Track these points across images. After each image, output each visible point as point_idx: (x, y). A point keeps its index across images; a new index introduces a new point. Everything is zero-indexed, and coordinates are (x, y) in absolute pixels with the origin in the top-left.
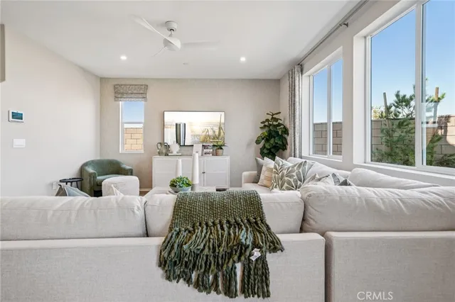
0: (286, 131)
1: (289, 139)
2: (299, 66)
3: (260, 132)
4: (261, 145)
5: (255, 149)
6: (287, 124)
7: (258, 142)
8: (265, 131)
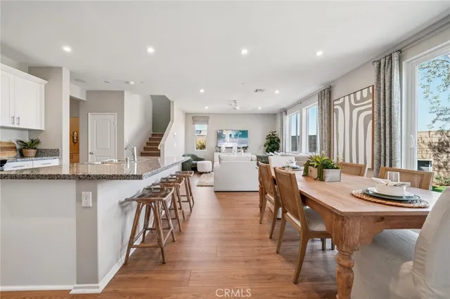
0: (279, 140)
1: (280, 144)
2: (285, 111)
3: (265, 141)
4: (266, 148)
5: (264, 149)
6: (280, 137)
7: (265, 146)
8: (269, 141)
